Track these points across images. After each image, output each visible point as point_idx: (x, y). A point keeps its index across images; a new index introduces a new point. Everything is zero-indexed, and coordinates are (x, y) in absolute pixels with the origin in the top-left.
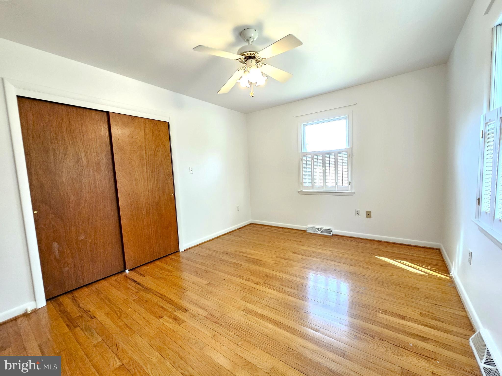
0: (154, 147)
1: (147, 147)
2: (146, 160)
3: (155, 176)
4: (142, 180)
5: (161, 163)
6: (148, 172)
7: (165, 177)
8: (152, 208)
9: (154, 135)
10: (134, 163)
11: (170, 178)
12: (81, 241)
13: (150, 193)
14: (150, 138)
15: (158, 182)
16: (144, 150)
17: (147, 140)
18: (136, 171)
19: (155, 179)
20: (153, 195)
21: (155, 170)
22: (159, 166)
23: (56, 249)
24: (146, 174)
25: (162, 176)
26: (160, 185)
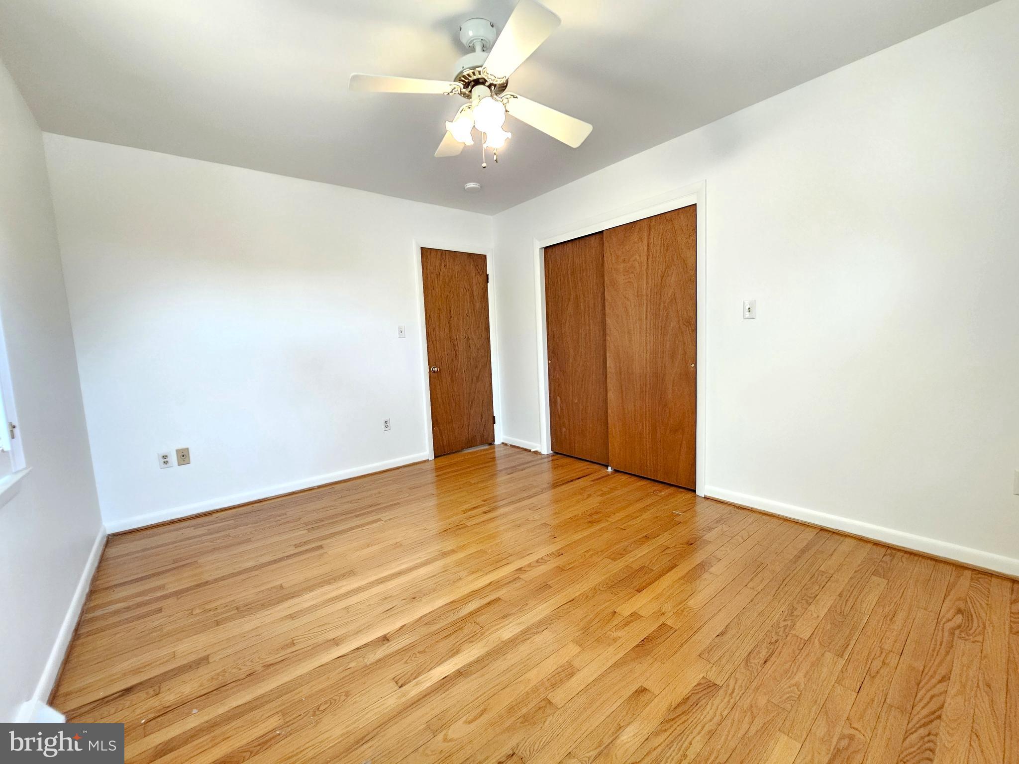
0: (662, 269)
1: (650, 271)
2: (647, 296)
3: (660, 325)
4: (638, 332)
5: (674, 298)
6: (649, 318)
7: (680, 327)
8: (650, 384)
9: (664, 244)
10: (628, 303)
11: (689, 330)
12: (575, 403)
13: (648, 357)
14: (657, 252)
15: (663, 337)
16: (645, 278)
17: (650, 259)
18: (631, 317)
19: (660, 331)
20: (654, 361)
21: (661, 313)
22: (668, 305)
23: (559, 404)
24: (645, 322)
25: (673, 324)
26: (668, 342)
